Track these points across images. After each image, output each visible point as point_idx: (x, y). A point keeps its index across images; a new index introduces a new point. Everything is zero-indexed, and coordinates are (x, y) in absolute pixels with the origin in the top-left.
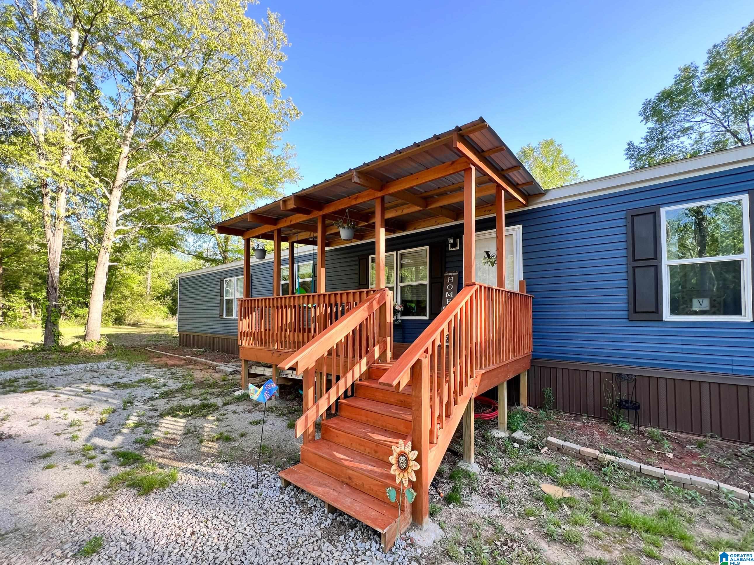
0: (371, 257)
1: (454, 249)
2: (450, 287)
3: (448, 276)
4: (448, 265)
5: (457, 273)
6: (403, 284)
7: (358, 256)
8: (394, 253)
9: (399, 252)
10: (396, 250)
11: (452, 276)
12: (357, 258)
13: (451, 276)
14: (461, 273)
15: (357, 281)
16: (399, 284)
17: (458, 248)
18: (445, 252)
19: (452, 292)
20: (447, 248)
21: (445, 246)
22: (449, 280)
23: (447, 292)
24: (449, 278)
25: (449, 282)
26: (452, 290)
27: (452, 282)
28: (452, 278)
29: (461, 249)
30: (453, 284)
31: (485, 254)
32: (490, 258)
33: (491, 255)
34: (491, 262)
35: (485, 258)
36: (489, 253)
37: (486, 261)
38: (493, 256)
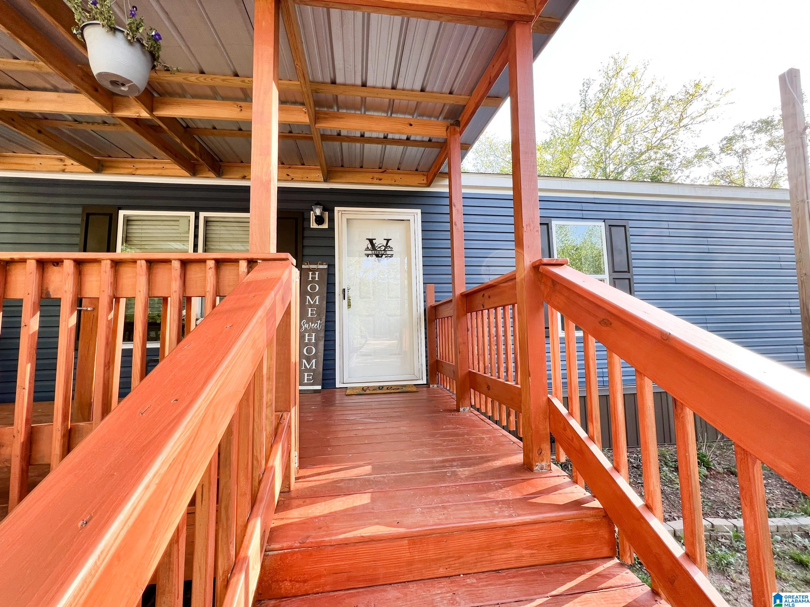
0: (122, 213)
1: (320, 227)
2: (313, 288)
3: (310, 270)
5: (325, 266)
7: (84, 207)
8: (192, 214)
9: (202, 215)
11: (318, 270)
12: (79, 210)
13: (314, 271)
14: (332, 266)
17: (325, 226)
18: (304, 229)
19: (317, 297)
20: (305, 223)
21: (304, 219)
22: (310, 276)
23: (308, 297)
24: (310, 273)
25: (310, 279)
26: (317, 294)
27: (317, 279)
28: (317, 273)
29: (332, 228)
30: (317, 282)
31: (368, 242)
32: (376, 250)
33: (376, 245)
34: (377, 256)
35: (367, 249)
36: (374, 241)
37: (370, 252)
38: (380, 247)
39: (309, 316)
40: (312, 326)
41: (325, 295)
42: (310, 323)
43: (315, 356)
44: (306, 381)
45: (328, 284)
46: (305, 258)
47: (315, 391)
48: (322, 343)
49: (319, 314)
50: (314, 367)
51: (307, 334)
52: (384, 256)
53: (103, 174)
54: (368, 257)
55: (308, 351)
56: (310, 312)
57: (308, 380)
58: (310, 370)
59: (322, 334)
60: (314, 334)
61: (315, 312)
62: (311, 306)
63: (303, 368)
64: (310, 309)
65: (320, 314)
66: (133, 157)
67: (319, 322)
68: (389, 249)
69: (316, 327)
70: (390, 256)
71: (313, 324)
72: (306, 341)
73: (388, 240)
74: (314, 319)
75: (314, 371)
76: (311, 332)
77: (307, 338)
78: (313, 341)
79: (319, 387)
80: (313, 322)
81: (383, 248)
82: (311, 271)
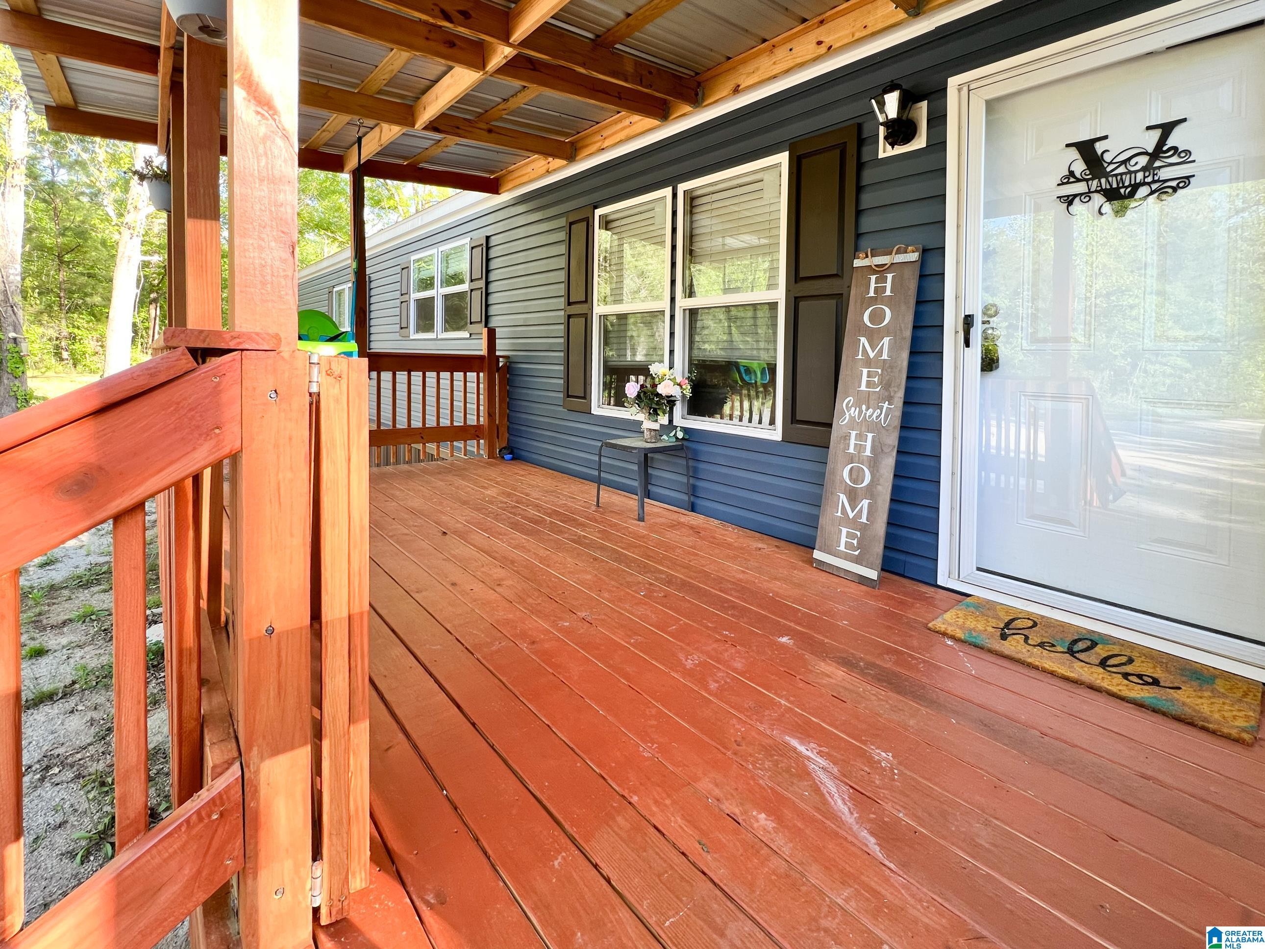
0: (598, 214)
1: (899, 150)
2: (877, 317)
3: (870, 269)
4: (868, 223)
5: (914, 256)
6: (691, 303)
7: (567, 214)
8: (667, 192)
9: (682, 187)
10: (673, 181)
11: (891, 267)
13: (881, 271)
14: (934, 252)
15: (561, 289)
16: (683, 303)
17: (920, 142)
18: (860, 166)
19: (886, 340)
20: (866, 150)
21: (861, 142)
22: (873, 285)
23: (863, 340)
24: (873, 278)
25: (872, 294)
26: (887, 331)
27: (888, 293)
28: (890, 276)
29: (938, 145)
30: (890, 302)
31: (1074, 154)
32: (1106, 175)
33: (1108, 157)
34: (1111, 195)
35: (1071, 177)
36: (1099, 147)
37: (1081, 187)
38: (1125, 162)
39: (863, 387)
40: (868, 414)
41: (908, 333)
42: (864, 407)
43: (870, 492)
44: (842, 548)
45: (919, 303)
46: (864, 242)
47: (863, 580)
48: (889, 463)
49: (887, 385)
50: (864, 520)
51: (853, 434)
52: (1143, 191)
53: (578, 161)
54: (1070, 203)
55: (854, 476)
56: (865, 378)
57: (848, 545)
58: (854, 523)
59: (892, 440)
60: (870, 436)
61: (876, 379)
62: (868, 362)
63: (839, 514)
64: (865, 371)
65: (890, 386)
66: (598, 123)
67: (886, 405)
68: (1175, 159)
69: (877, 417)
70: (1174, 184)
71: (871, 410)
72: (851, 450)
73: (1167, 129)
74: (872, 397)
75: (863, 528)
76: (863, 429)
77: (853, 442)
78: (868, 453)
79: (873, 574)
80: (871, 402)
81: (1143, 161)
82: (875, 272)
